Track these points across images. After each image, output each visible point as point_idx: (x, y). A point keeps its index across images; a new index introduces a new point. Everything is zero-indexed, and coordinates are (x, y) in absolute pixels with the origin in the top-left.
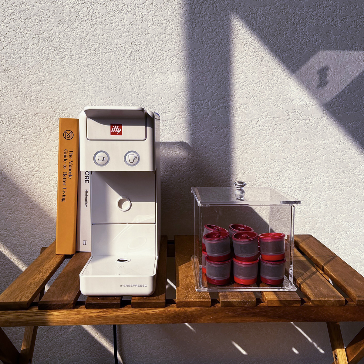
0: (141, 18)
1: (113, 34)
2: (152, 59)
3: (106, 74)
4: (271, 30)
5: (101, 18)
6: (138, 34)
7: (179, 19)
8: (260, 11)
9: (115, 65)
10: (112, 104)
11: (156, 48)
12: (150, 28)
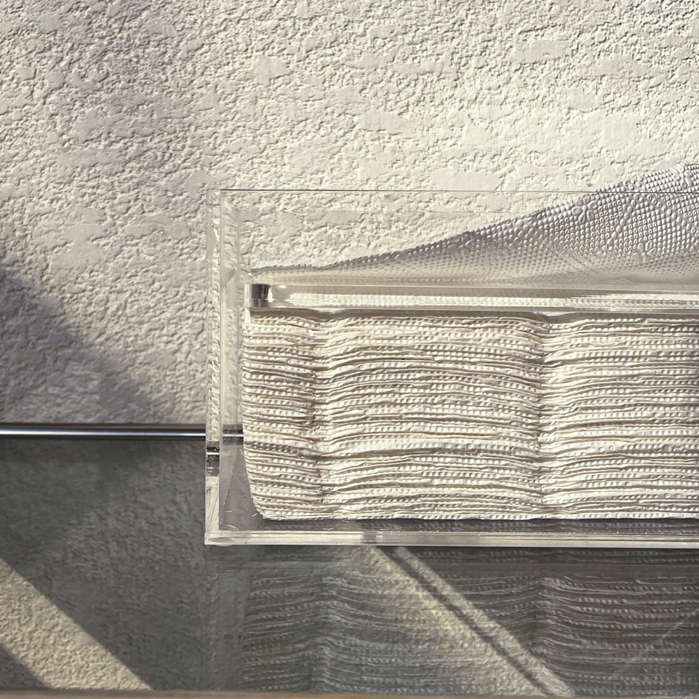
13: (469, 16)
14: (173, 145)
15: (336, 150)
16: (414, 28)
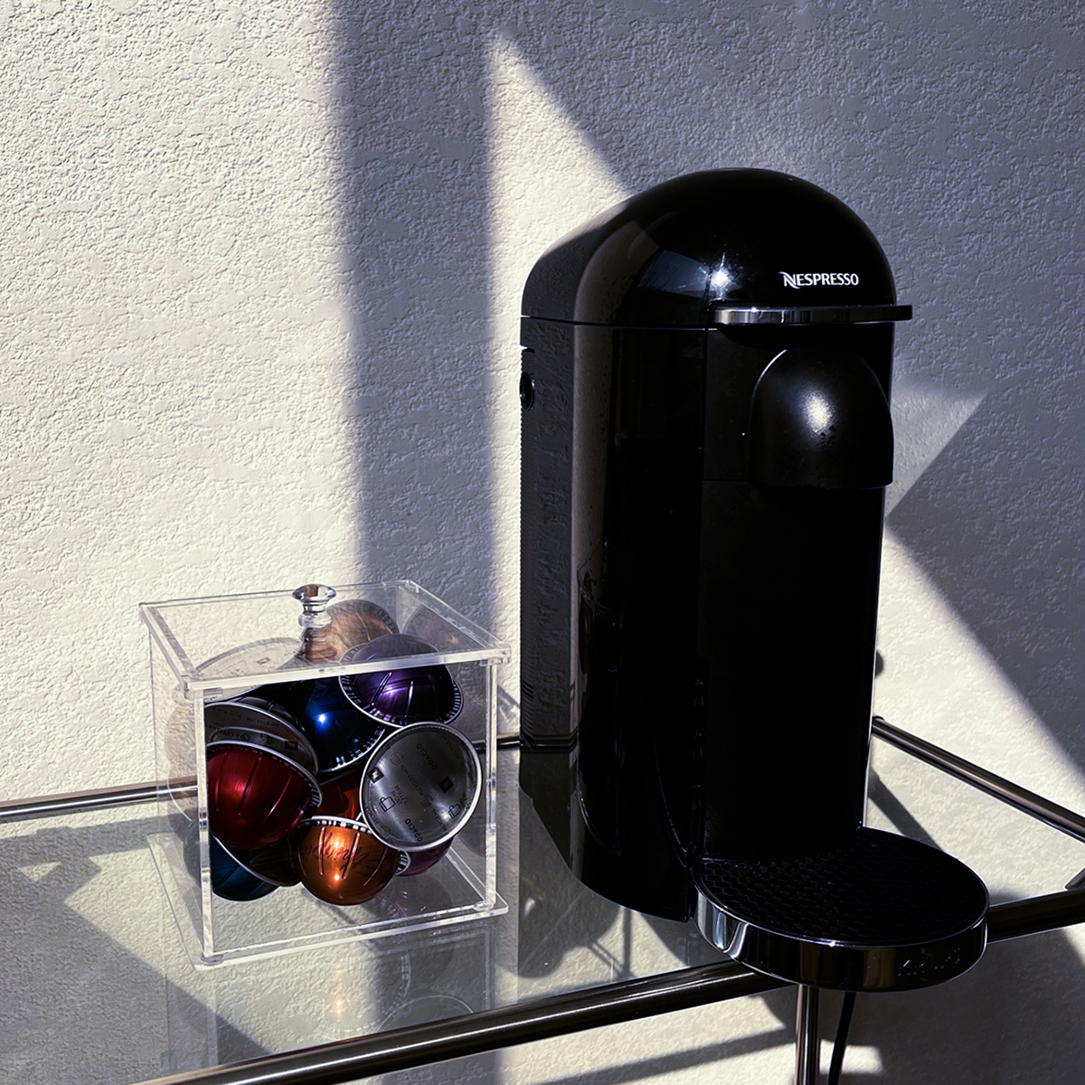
0: (267, 37)
1: (160, 94)
2: (310, 193)
3: (138, 247)
4: (695, 103)
5: (111, 28)
6: (254, 100)
7: (400, 51)
8: (662, 36)
9: (173, 214)
10: (164, 361)
11: (321, 154)
12: (300, 76)
13: (301, 378)
14: (30, 506)
15: (190, 499)
16: (253, 390)
